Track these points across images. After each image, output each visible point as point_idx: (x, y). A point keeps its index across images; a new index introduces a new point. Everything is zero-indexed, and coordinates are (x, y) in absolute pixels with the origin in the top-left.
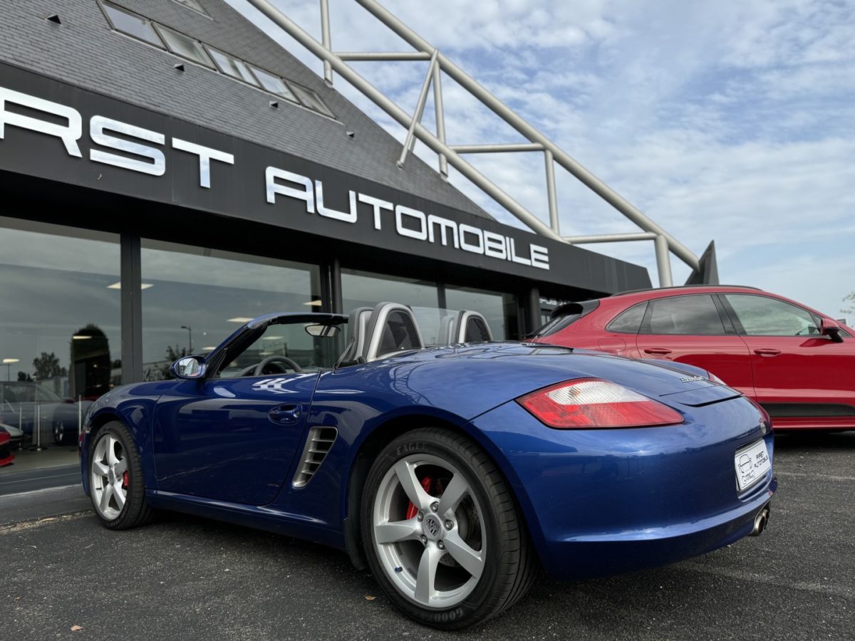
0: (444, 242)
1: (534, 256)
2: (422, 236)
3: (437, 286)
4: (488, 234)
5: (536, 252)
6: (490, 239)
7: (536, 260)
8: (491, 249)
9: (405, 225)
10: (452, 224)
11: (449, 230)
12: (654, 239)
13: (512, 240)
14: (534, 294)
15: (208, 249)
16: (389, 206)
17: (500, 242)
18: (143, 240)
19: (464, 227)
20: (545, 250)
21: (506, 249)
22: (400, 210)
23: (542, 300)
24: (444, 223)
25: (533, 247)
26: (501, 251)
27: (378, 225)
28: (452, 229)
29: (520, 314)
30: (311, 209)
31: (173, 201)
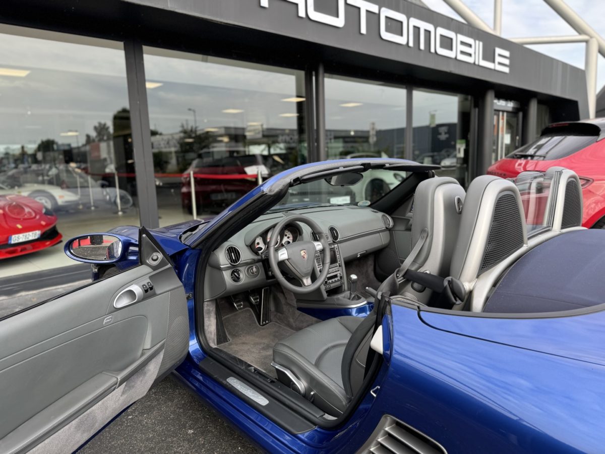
0: (422, 47)
1: (498, 59)
2: (402, 40)
3: (406, 88)
4: (461, 38)
5: (500, 55)
6: (463, 43)
7: (500, 64)
8: (462, 52)
9: (388, 30)
10: (430, 27)
11: (428, 33)
12: (587, 42)
13: (481, 44)
14: (490, 96)
15: (205, 57)
16: (374, 8)
17: (470, 46)
18: (145, 48)
19: (441, 31)
20: (507, 54)
21: (475, 53)
22: (386, 12)
23: (496, 101)
24: (424, 26)
25: (498, 51)
26: (470, 55)
27: (364, 30)
28: (429, 32)
29: (475, 113)
30: (302, 13)
31: (169, 6)
